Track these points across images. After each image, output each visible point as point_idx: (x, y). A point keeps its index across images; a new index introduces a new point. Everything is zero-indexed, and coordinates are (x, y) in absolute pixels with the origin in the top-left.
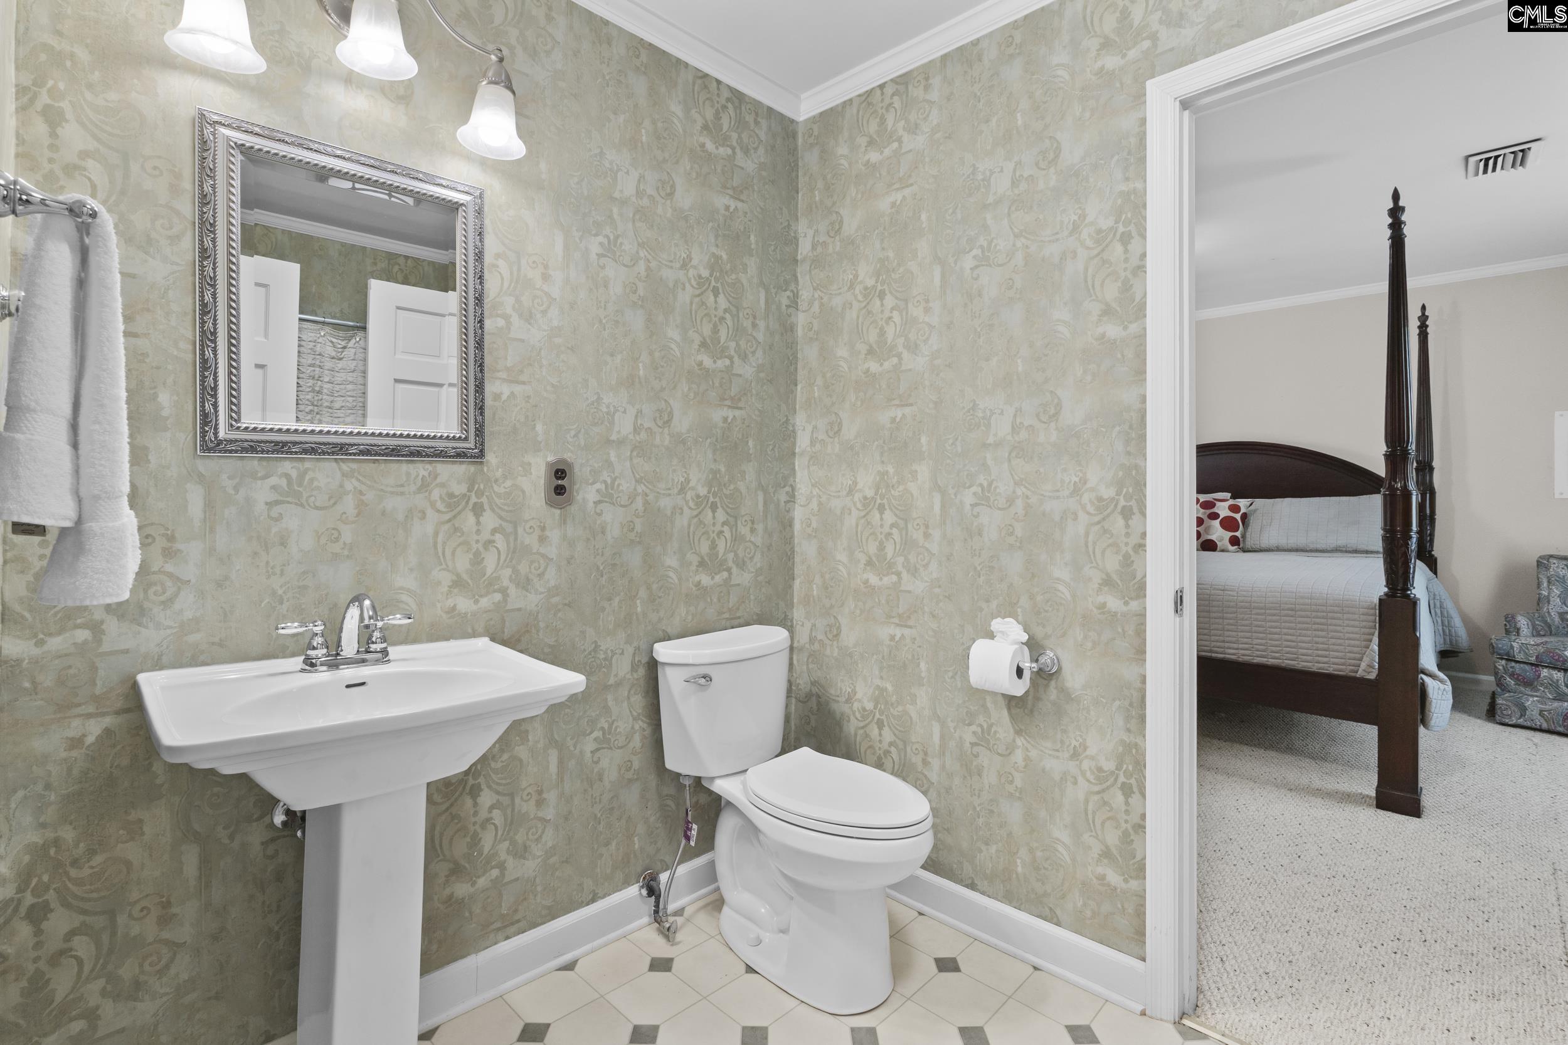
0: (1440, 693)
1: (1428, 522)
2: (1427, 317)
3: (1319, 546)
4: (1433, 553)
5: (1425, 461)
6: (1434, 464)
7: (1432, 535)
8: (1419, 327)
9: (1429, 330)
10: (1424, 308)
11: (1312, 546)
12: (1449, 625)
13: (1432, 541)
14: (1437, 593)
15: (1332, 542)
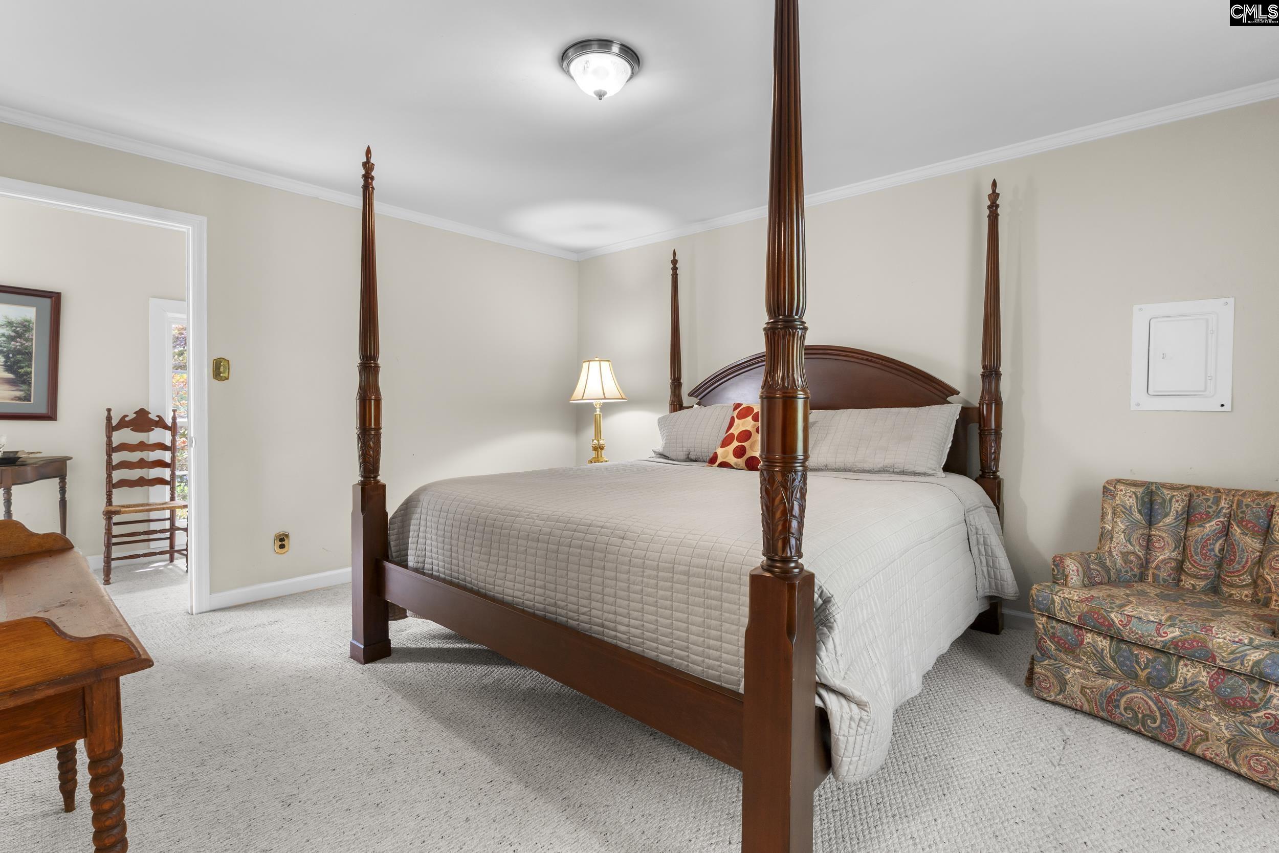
0: (854, 725)
1: (993, 437)
2: (998, 194)
3: (867, 466)
4: (998, 473)
5: (990, 366)
6: (1002, 369)
7: (997, 452)
8: (989, 207)
9: (999, 211)
10: (994, 184)
11: (859, 466)
12: (994, 567)
13: (997, 460)
14: (979, 527)
15: (879, 461)
